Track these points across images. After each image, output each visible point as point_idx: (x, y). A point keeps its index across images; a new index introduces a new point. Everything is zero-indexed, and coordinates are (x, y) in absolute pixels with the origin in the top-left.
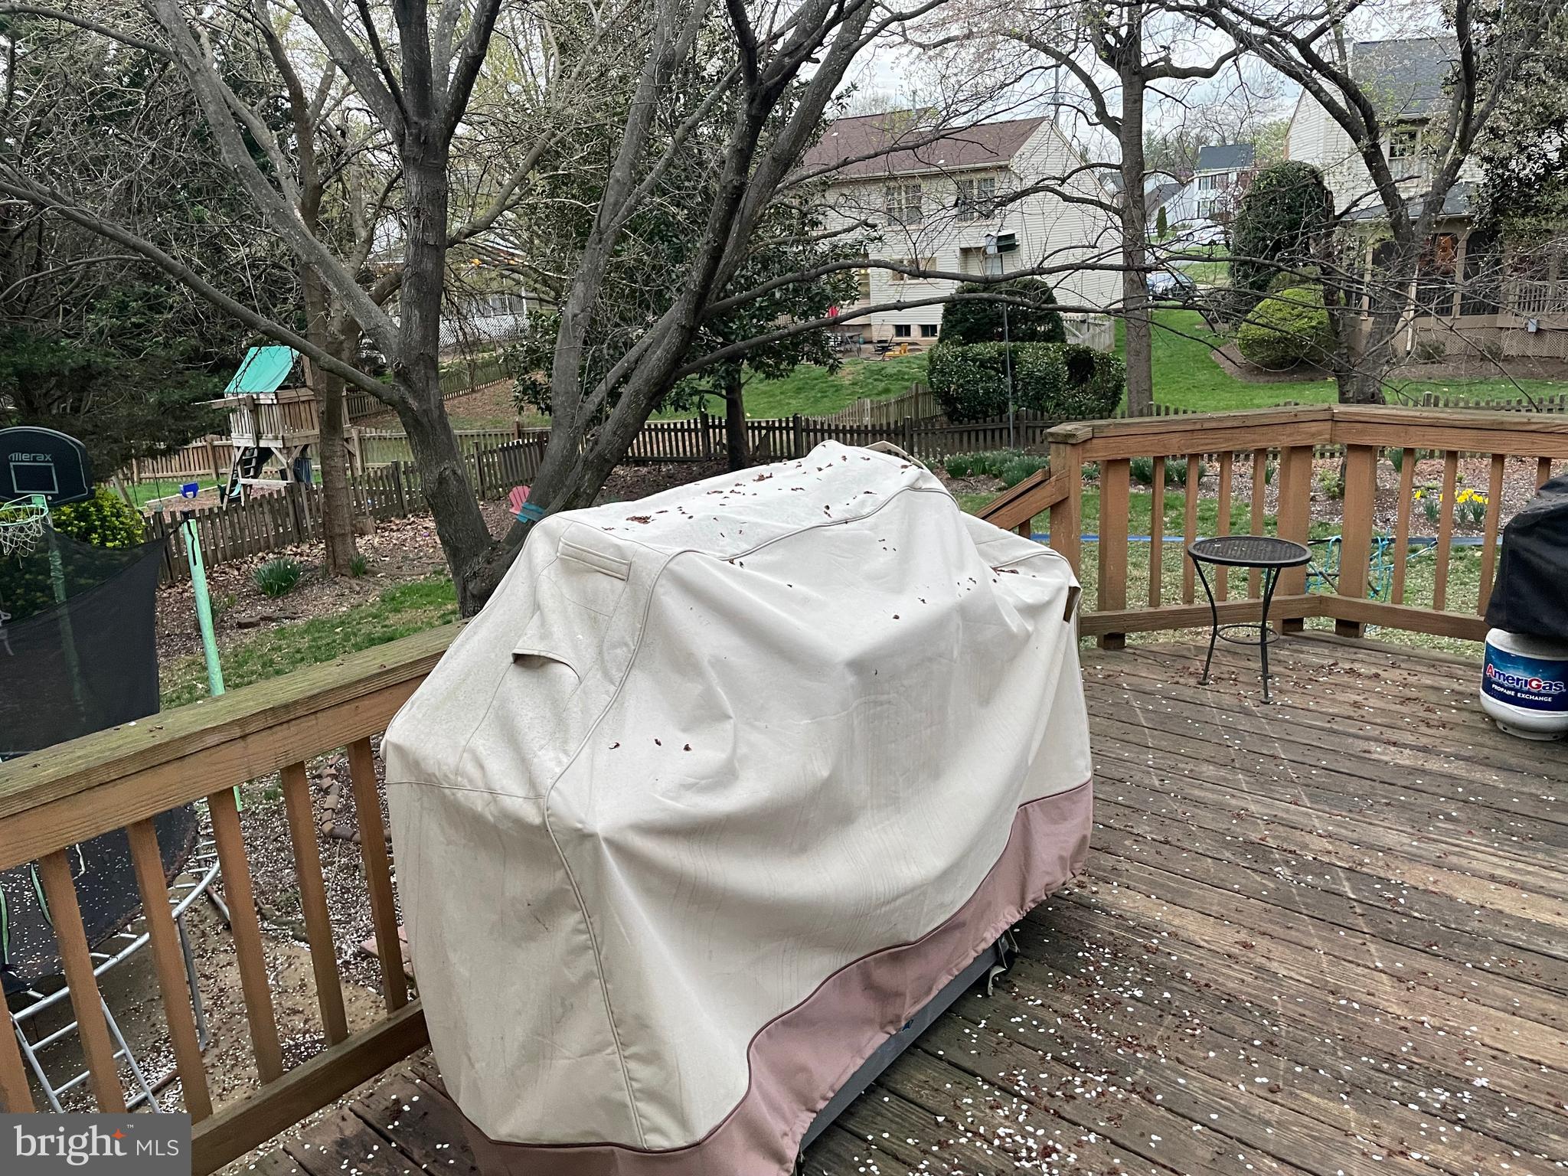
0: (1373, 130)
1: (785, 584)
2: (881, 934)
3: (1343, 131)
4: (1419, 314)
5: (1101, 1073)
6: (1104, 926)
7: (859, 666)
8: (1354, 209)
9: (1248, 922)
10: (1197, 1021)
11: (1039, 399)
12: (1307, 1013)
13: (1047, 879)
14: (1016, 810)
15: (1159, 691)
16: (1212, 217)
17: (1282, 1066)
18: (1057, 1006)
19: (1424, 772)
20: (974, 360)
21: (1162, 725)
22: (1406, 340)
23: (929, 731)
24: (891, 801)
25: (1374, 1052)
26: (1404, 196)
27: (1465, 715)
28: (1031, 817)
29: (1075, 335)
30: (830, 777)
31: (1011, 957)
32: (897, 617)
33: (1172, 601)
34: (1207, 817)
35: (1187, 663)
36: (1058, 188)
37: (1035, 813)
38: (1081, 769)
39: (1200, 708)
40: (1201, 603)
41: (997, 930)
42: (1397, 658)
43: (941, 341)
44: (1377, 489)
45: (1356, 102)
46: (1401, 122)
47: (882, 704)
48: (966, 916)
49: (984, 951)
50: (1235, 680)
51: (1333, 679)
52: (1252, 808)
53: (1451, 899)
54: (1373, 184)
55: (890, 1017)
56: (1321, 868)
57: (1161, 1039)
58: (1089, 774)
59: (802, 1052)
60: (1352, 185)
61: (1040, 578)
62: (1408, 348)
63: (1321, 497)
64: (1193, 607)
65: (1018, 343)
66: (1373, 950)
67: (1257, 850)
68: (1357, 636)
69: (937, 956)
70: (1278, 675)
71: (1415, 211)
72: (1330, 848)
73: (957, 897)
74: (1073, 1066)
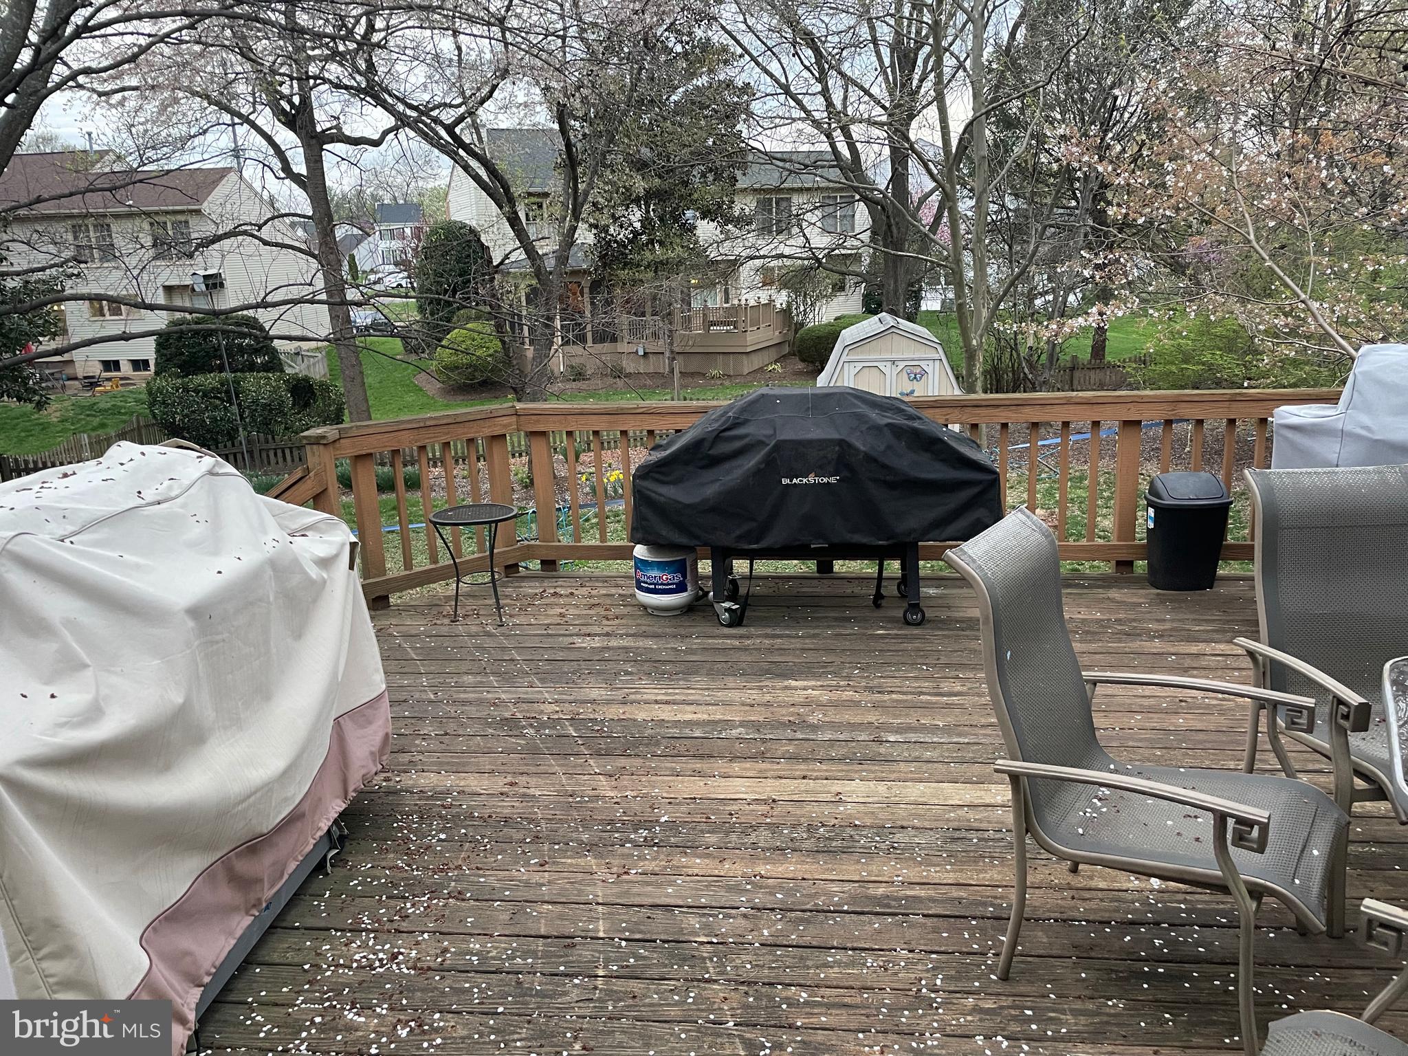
0: (511, 201)
1: (115, 555)
2: (239, 830)
3: (489, 199)
4: (566, 342)
5: (425, 894)
6: (409, 801)
7: (195, 612)
8: (507, 261)
9: (511, 769)
10: (486, 840)
11: (267, 424)
12: (557, 812)
13: (363, 771)
14: (332, 723)
15: (423, 633)
16: (396, 264)
17: (546, 848)
18: (384, 864)
19: (608, 648)
20: (196, 391)
21: (428, 655)
22: (558, 363)
23: (257, 662)
24: (234, 723)
25: (601, 822)
26: (540, 252)
27: (629, 609)
28: (343, 727)
29: (290, 366)
30: (184, 704)
31: (342, 838)
32: (219, 572)
33: (422, 563)
34: (472, 711)
35: (441, 609)
36: (256, 233)
37: (347, 724)
38: (377, 682)
39: (456, 638)
40: (445, 560)
41: (328, 820)
42: (584, 581)
43: (157, 373)
44: (555, 477)
45: (496, 177)
46: (530, 194)
47: (217, 642)
48: (306, 807)
49: (321, 837)
50: (477, 614)
51: (544, 601)
52: (503, 696)
53: (635, 720)
54: (517, 242)
55: (253, 902)
56: (553, 723)
57: (464, 859)
58: (384, 686)
59: (184, 940)
60: (502, 242)
61: (326, 538)
62: (562, 370)
63: (517, 487)
64: (438, 565)
65: (239, 374)
66: (592, 763)
67: (511, 724)
68: (556, 571)
69: (284, 845)
70: (507, 606)
71: (550, 264)
72: (558, 709)
73: (297, 792)
74: (404, 897)
